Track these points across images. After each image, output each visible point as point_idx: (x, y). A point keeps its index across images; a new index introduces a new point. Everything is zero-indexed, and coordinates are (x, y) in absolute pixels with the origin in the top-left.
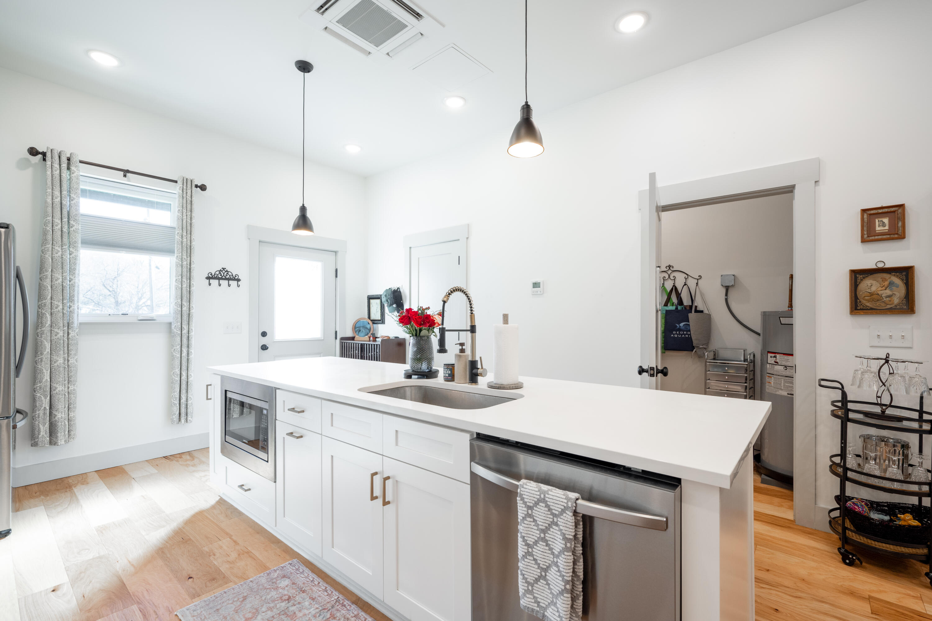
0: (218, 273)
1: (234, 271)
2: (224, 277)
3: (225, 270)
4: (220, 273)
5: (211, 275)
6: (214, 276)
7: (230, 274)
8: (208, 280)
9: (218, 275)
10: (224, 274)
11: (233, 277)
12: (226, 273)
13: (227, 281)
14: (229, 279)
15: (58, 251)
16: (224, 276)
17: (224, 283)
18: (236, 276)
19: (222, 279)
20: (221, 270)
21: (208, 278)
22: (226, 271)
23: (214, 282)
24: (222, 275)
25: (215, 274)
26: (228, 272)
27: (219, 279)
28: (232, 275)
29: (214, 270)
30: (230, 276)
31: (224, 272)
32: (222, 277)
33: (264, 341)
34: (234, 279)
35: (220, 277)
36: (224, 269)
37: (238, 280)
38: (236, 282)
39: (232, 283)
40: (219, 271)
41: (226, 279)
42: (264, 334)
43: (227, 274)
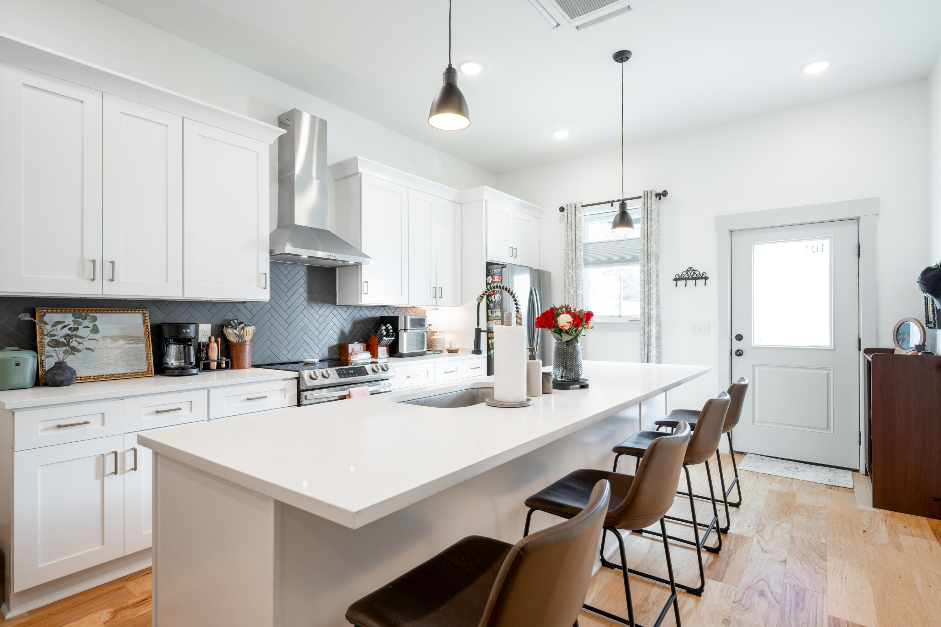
0: (685, 273)
1: (701, 269)
2: (691, 277)
3: (692, 269)
4: (687, 273)
5: (679, 276)
6: (681, 276)
7: (697, 272)
8: (676, 282)
9: (685, 275)
10: (691, 273)
11: (700, 276)
12: (692, 273)
13: (694, 280)
14: (695, 279)
15: (571, 273)
16: (691, 275)
17: (691, 283)
18: (703, 275)
19: (689, 279)
20: (688, 270)
21: (676, 280)
22: (692, 271)
23: (681, 283)
24: (689, 275)
25: (682, 275)
26: (695, 271)
27: (686, 279)
28: (700, 274)
29: (680, 271)
30: (697, 275)
31: (691, 271)
32: (689, 277)
33: (738, 345)
34: (701, 278)
35: (688, 277)
36: (690, 268)
37: (706, 278)
38: (704, 280)
39: (700, 282)
40: (686, 271)
41: (693, 278)
42: (739, 338)
43: (694, 273)
